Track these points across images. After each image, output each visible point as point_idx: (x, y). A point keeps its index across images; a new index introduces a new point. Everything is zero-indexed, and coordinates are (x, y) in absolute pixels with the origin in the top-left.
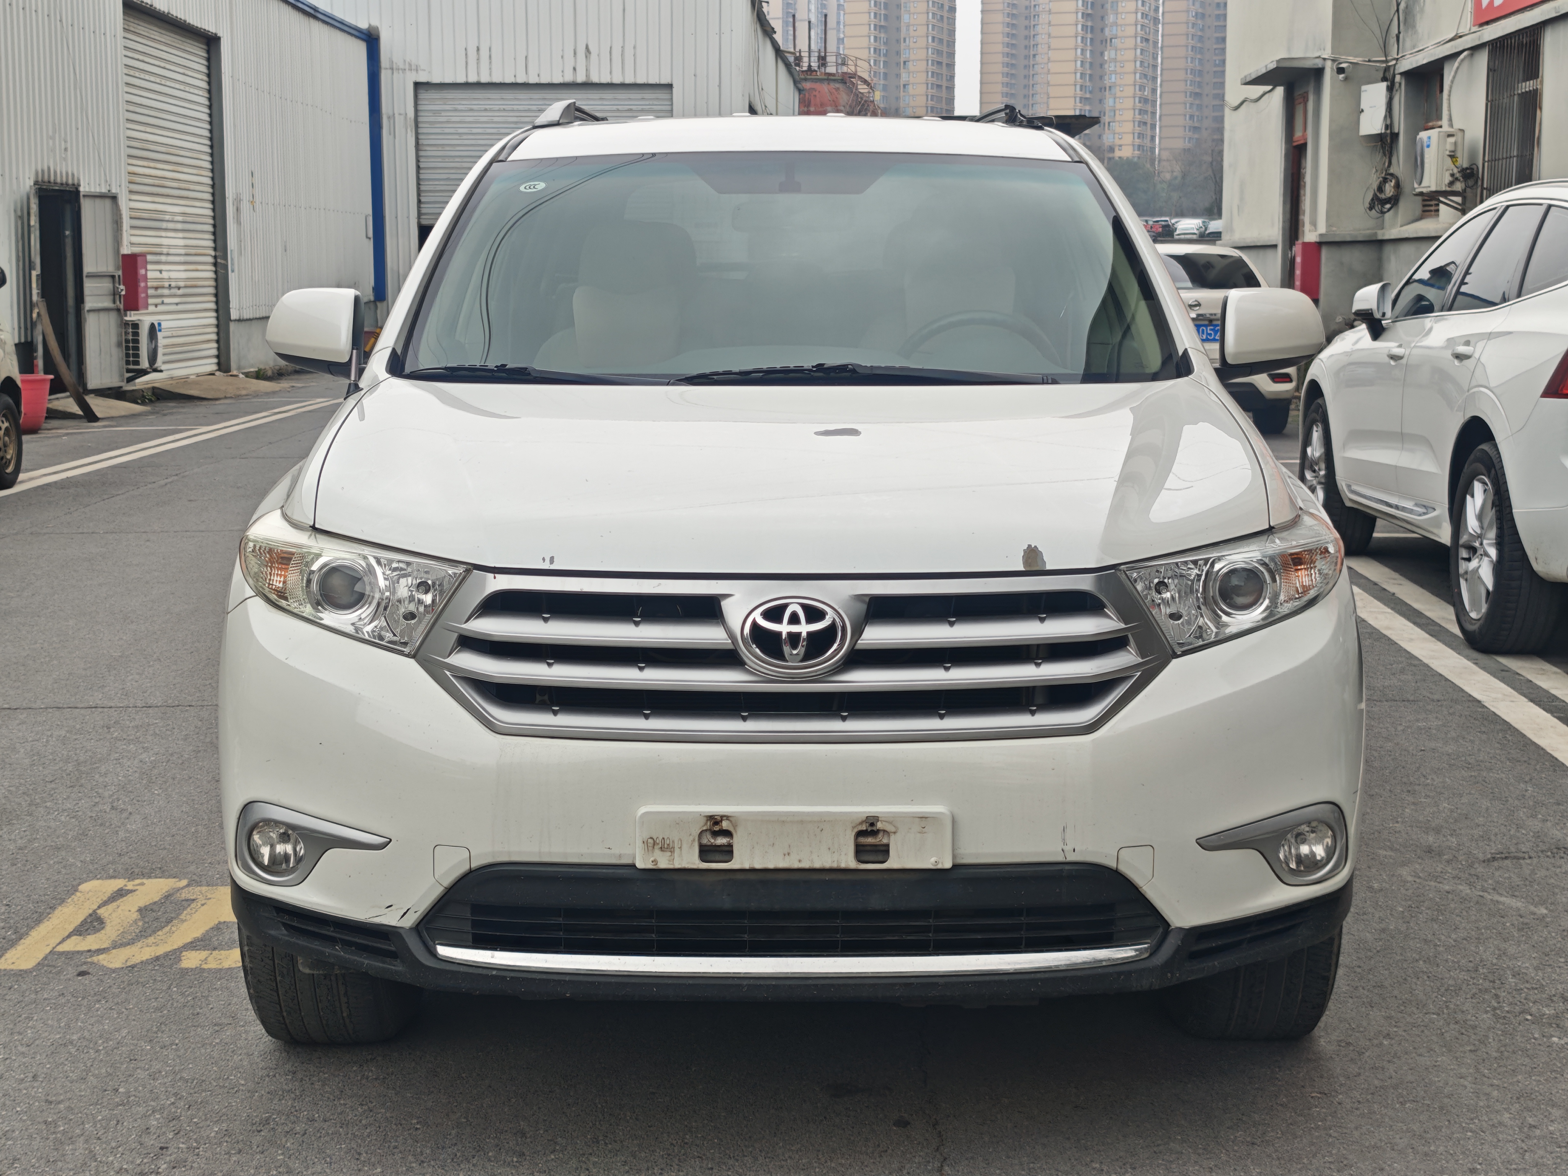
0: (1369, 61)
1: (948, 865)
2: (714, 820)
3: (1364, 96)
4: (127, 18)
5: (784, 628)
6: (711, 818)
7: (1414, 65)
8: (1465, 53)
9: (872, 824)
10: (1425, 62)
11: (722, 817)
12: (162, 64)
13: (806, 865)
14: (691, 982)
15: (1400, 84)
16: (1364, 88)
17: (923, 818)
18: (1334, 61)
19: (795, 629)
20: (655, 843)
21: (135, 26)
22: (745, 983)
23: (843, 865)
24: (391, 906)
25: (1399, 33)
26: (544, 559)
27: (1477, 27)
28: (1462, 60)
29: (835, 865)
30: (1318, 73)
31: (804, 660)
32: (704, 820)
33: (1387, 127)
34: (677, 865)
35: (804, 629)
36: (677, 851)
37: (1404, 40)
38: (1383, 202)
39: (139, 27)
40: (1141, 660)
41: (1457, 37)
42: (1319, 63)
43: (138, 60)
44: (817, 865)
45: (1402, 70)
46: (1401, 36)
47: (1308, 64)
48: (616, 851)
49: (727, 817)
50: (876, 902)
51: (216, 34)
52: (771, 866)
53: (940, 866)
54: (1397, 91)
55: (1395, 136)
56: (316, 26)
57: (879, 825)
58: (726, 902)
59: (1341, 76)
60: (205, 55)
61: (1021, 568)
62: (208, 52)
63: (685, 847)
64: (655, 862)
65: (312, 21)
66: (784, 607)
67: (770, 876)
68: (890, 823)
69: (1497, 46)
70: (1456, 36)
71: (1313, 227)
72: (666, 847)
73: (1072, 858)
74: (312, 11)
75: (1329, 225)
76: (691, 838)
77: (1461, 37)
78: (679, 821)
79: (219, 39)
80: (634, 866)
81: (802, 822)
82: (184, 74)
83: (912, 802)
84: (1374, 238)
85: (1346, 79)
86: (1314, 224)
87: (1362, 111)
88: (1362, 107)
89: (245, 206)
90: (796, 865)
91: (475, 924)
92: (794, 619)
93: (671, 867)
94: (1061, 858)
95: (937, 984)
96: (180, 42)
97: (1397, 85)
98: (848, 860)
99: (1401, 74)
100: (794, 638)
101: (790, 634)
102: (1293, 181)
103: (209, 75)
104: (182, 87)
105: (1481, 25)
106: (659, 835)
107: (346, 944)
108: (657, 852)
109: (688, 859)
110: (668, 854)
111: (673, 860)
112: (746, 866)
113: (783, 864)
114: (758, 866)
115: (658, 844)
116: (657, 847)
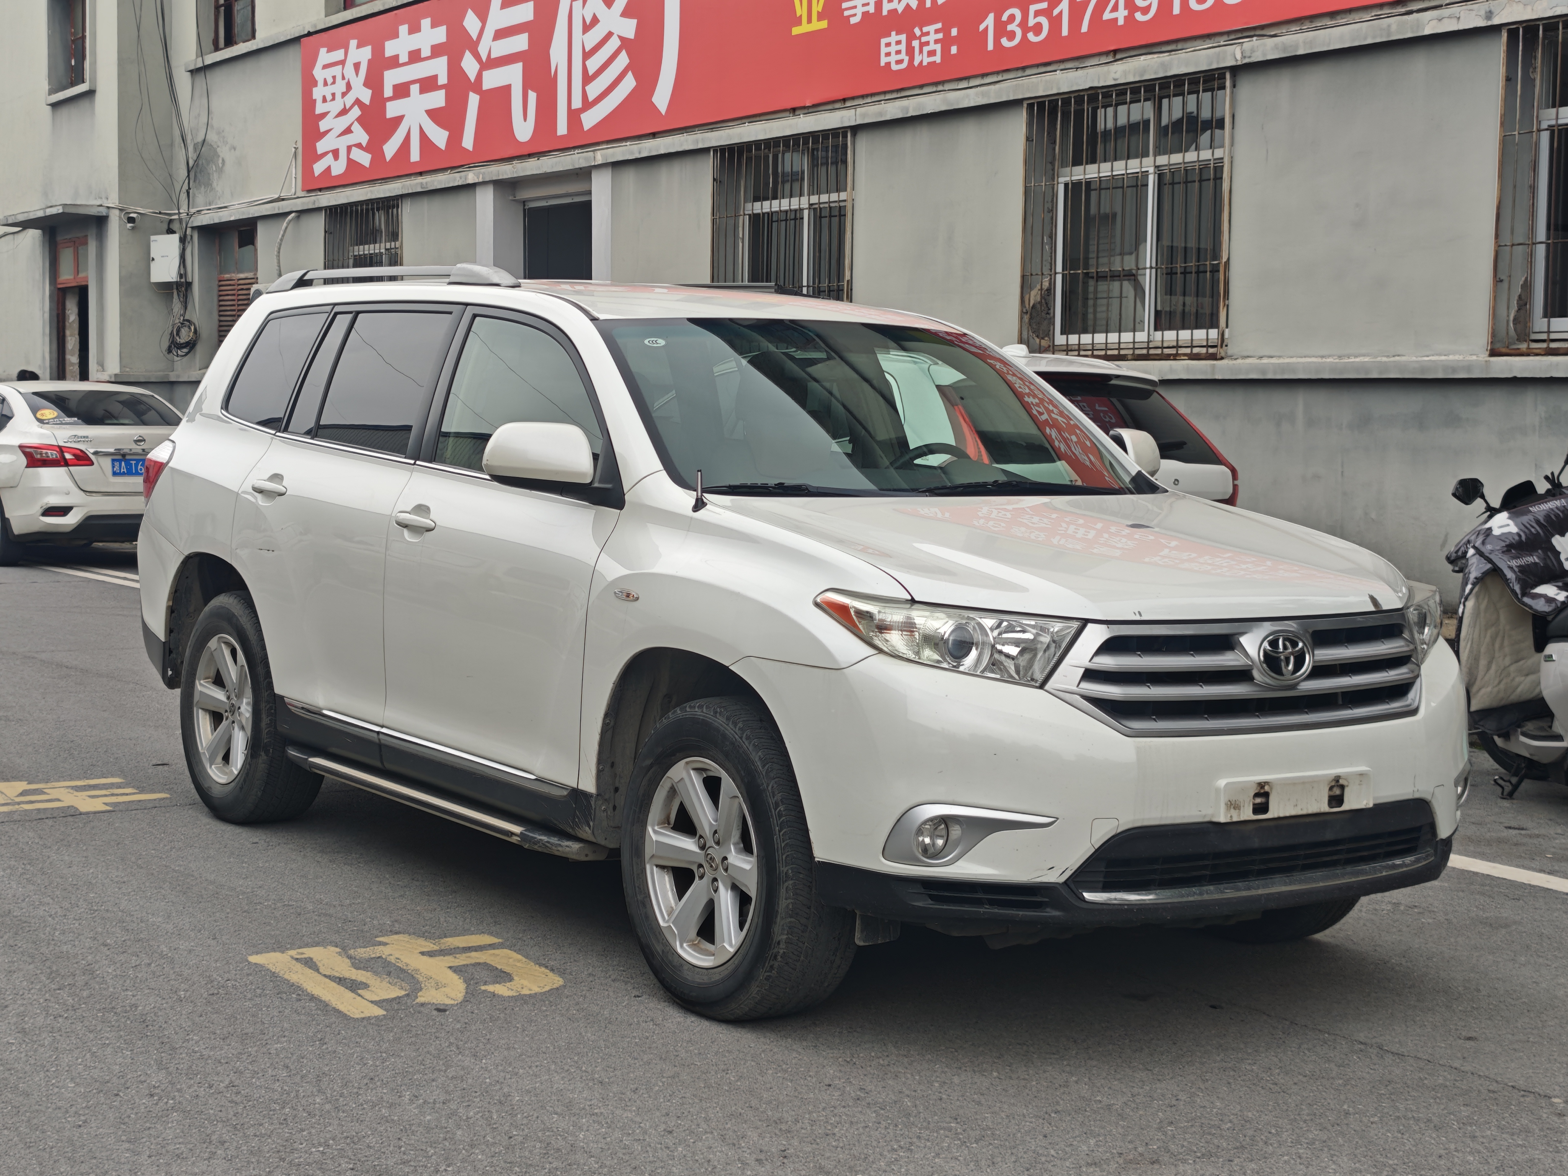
0: (160, 213)
1: (1370, 805)
2: (1261, 785)
3: (153, 246)
6: (1258, 784)
7: (217, 221)
8: (293, 215)
9: (1338, 781)
10: (232, 218)
11: (1264, 783)
13: (1304, 812)
15: (192, 236)
16: (153, 238)
17: (1363, 774)
18: (121, 210)
20: (1231, 804)
23: (1321, 810)
24: (1053, 868)
25: (189, 188)
26: (1135, 613)
27: (305, 192)
28: (290, 221)
29: (1316, 811)
30: (100, 222)
32: (1255, 786)
33: (181, 276)
34: (1242, 819)
36: (1242, 808)
37: (194, 195)
38: (180, 346)
41: (280, 199)
42: (103, 212)
44: (1310, 812)
45: (196, 224)
46: (191, 191)
47: (93, 212)
48: (1203, 813)
49: (1266, 783)
50: (1329, 836)
52: (1287, 815)
53: (1367, 806)
54: (189, 242)
55: (189, 285)
57: (1342, 781)
58: (1256, 843)
59: (129, 225)
63: (1246, 805)
64: (1231, 818)
68: (1348, 779)
69: (335, 213)
70: (278, 198)
71: (100, 368)
72: (1237, 807)
73: (1416, 796)
75: (122, 366)
76: (1249, 799)
77: (283, 200)
78: (1242, 788)
80: (1212, 822)
81: (1303, 783)
83: (1358, 764)
84: (166, 380)
85: (133, 228)
86: (101, 365)
87: (153, 259)
88: (152, 255)
90: (1299, 813)
91: (1106, 875)
93: (1239, 820)
94: (1411, 797)
97: (189, 238)
98: (1324, 807)
99: (193, 228)
102: (58, 322)
105: (309, 191)
106: (1233, 798)
107: (992, 903)
108: (1232, 810)
109: (1247, 814)
110: (1237, 811)
111: (1239, 815)
112: (1276, 816)
113: (1293, 812)
114: (1282, 815)
115: (1233, 805)
116: (1232, 807)
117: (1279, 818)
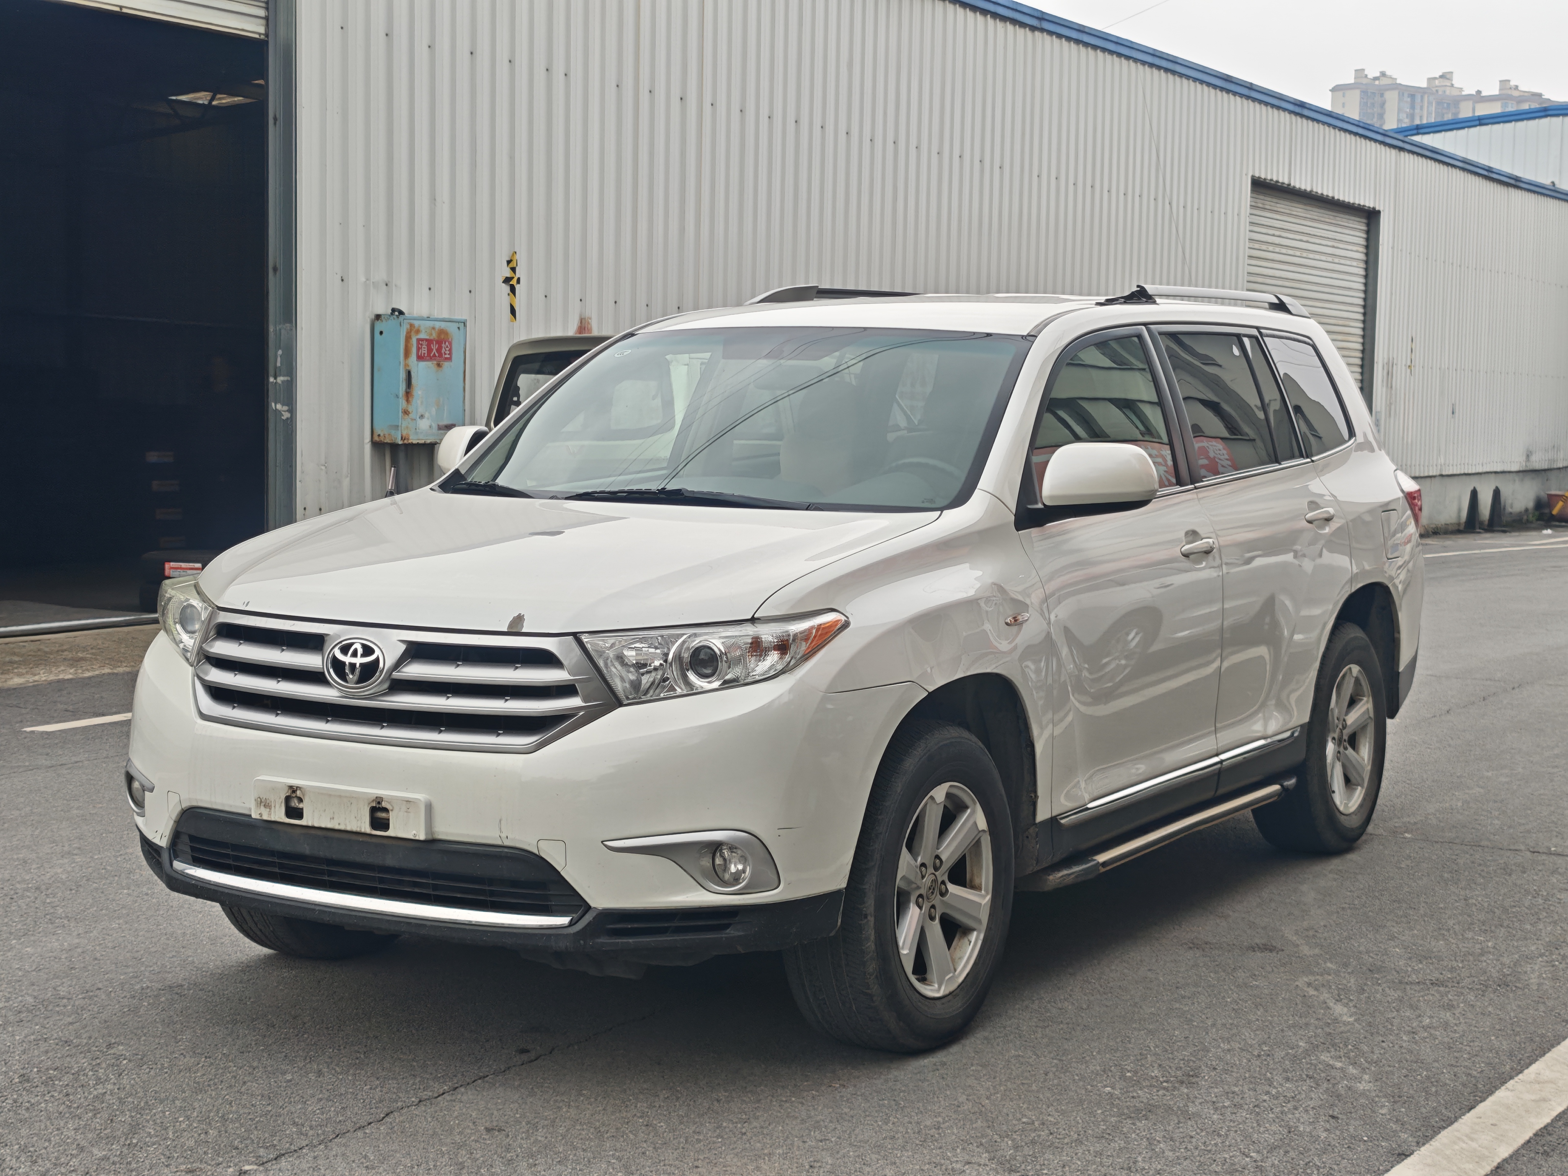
1: (422, 837)
2: (293, 789)
4: (1255, 195)
5: (347, 659)
6: (291, 787)
9: (379, 803)
11: (297, 787)
12: (1305, 238)
13: (342, 827)
14: (288, 903)
17: (408, 801)
19: (354, 660)
20: (261, 802)
21: (1272, 204)
22: (317, 908)
23: (363, 830)
24: (157, 831)
29: (358, 830)
31: (358, 682)
32: (287, 789)
34: (273, 819)
35: (359, 661)
36: (273, 808)
39: (1278, 205)
40: (584, 704)
43: (1274, 235)
44: (349, 828)
49: (300, 788)
50: (390, 861)
51: (1374, 208)
52: (323, 826)
53: (417, 838)
56: (1516, 195)
57: (384, 804)
60: (1365, 228)
61: (506, 630)
62: (1368, 225)
63: (277, 806)
64: (261, 814)
65: (1512, 191)
66: (352, 644)
67: (330, 834)
68: (389, 803)
72: (267, 806)
73: (507, 843)
74: (1512, 182)
76: (280, 801)
78: (273, 787)
79: (1379, 212)
80: (250, 816)
81: (340, 796)
82: (1333, 247)
83: (407, 790)
89: (1400, 372)
90: (337, 827)
91: (193, 849)
92: (355, 654)
93: (269, 819)
94: (499, 843)
95: (425, 926)
96: (1331, 217)
98: (367, 827)
100: (352, 666)
101: (350, 664)
103: (1367, 247)
104: (1330, 259)
106: (264, 796)
108: (262, 807)
109: (279, 815)
110: (268, 810)
111: (270, 814)
112: (310, 824)
113: (329, 825)
114: (316, 825)
115: (263, 803)
116: (262, 804)
117: (313, 827)
